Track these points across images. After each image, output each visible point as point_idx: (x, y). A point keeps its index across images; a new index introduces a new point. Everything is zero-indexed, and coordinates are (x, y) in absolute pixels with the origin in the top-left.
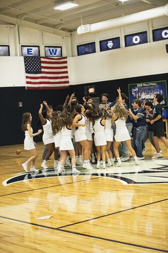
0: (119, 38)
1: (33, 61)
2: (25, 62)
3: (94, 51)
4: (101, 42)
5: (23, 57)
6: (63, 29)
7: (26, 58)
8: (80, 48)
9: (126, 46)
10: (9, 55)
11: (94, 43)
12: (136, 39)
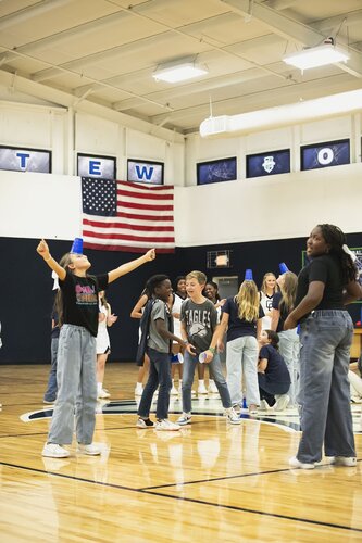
0: (288, 151)
1: (100, 188)
2: (83, 189)
3: (233, 177)
4: (249, 158)
5: (79, 178)
6: (170, 127)
7: (85, 180)
8: (202, 168)
9: (302, 169)
10: (50, 172)
11: (235, 159)
12: (325, 156)
